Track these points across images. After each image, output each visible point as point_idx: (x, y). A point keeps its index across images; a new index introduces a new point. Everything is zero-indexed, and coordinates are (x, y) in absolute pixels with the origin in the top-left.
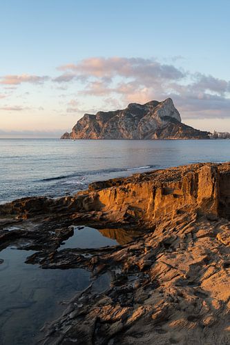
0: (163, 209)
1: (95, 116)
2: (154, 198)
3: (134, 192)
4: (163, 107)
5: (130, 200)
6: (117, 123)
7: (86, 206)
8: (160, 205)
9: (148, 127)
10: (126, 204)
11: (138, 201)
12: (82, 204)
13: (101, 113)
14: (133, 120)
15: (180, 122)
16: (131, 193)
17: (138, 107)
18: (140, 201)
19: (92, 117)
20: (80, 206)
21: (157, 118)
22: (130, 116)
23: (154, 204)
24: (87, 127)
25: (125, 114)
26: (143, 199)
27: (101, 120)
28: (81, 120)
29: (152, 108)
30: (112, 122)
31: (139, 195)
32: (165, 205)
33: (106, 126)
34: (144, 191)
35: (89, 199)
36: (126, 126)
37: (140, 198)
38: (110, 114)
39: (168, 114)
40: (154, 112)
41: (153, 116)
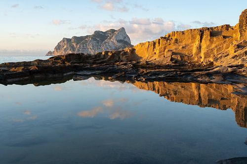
0: (212, 50)
1: (70, 40)
2: (201, 41)
3: (176, 40)
4: (118, 33)
5: (173, 48)
6: (86, 45)
7: (124, 58)
8: (208, 47)
9: (108, 47)
10: (169, 51)
11: (181, 47)
12: (119, 57)
13: (75, 38)
14: (98, 42)
15: (130, 44)
16: (173, 41)
17: (101, 33)
18: (183, 47)
19: (69, 40)
20: (117, 59)
21: (114, 41)
22: (96, 40)
23: (200, 47)
24: (65, 47)
25: (92, 38)
26: (186, 46)
27: (75, 42)
28: (61, 42)
29: (110, 34)
30: (83, 43)
31: (181, 42)
32: (213, 46)
33: (78, 46)
34: (187, 38)
35: (125, 53)
36: (93, 47)
37: (183, 44)
38: (82, 38)
39: (122, 38)
40: (112, 37)
41: (111, 40)
